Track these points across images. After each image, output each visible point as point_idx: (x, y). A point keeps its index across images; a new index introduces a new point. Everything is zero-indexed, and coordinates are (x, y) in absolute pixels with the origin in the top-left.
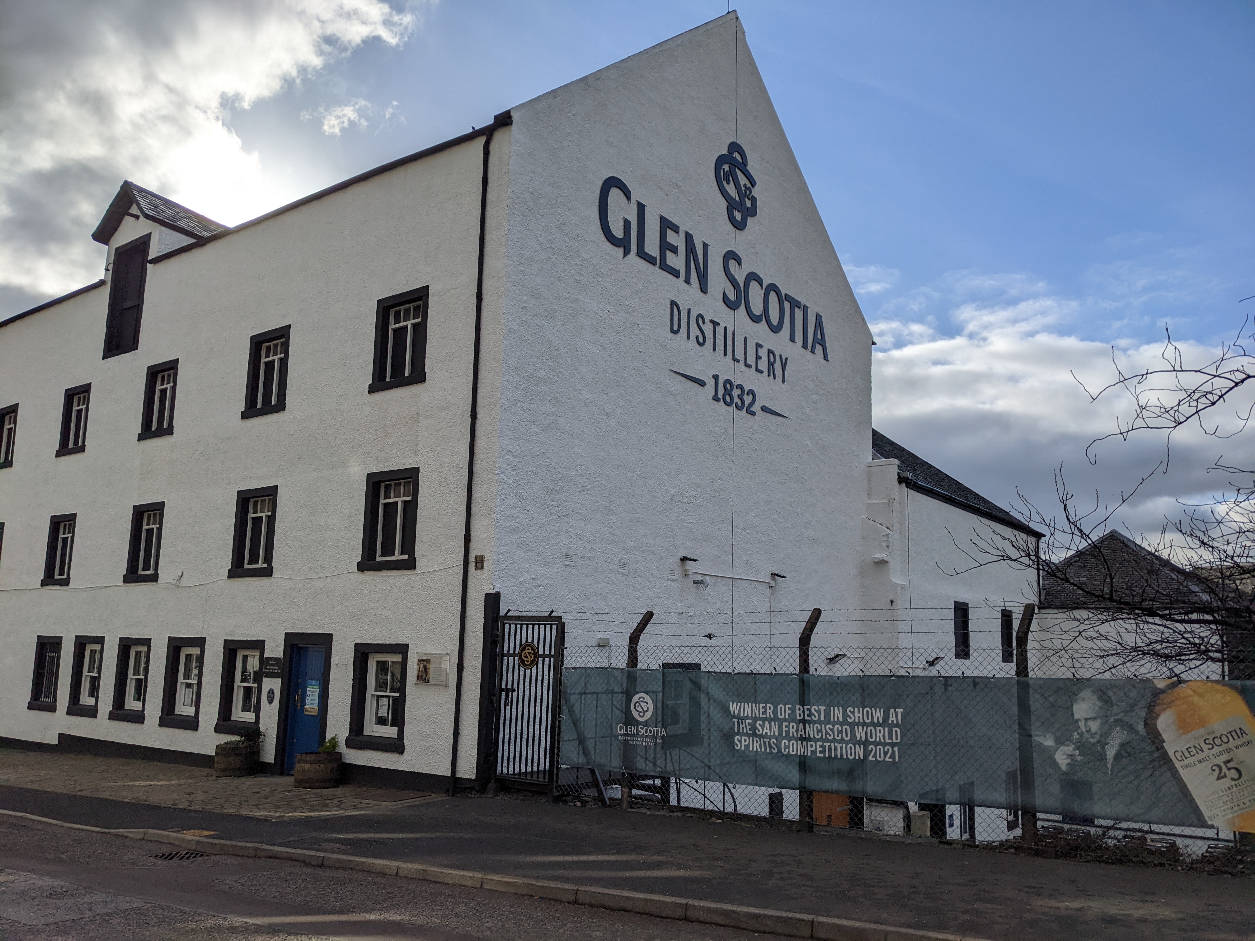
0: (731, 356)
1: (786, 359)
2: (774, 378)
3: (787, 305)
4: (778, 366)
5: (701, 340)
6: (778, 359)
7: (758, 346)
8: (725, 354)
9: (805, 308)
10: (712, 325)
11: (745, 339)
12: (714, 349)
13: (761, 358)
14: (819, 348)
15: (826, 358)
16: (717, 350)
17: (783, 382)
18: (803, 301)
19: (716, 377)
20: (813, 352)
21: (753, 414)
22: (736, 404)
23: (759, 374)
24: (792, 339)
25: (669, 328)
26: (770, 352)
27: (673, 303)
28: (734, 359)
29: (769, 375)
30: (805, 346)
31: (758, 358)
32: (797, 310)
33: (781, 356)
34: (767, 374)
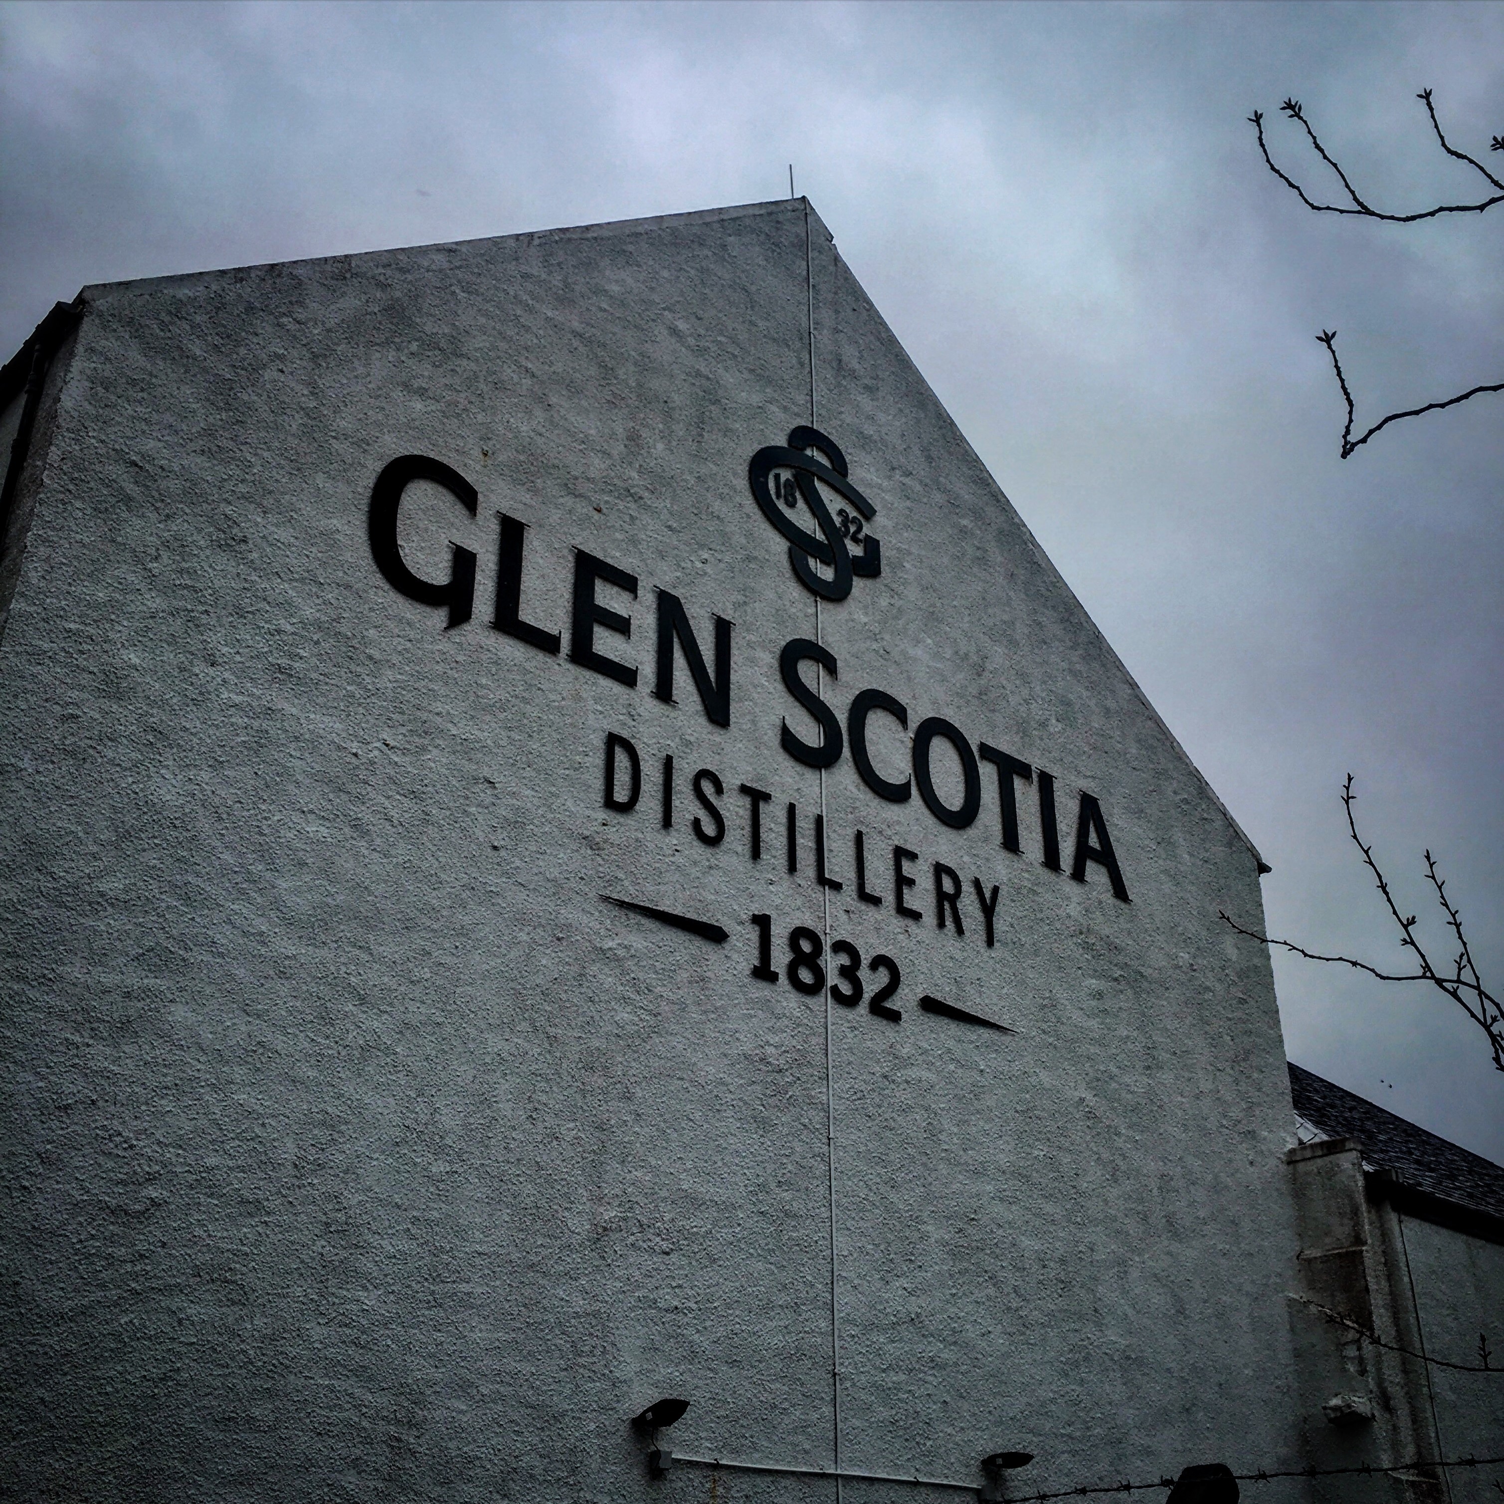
0: (811, 873)
1: (996, 890)
2: (960, 931)
3: (987, 773)
4: (969, 904)
5: (709, 829)
6: (967, 888)
7: (901, 854)
8: (792, 868)
9: (1046, 782)
10: (746, 801)
11: (859, 838)
12: (756, 854)
13: (911, 882)
14: (1095, 873)
15: (1120, 892)
16: (763, 856)
17: (990, 943)
18: (1037, 762)
19: (762, 922)
20: (1078, 875)
21: (894, 1017)
22: (835, 990)
23: (910, 922)
24: (1011, 843)
25: (598, 797)
26: (940, 870)
27: (613, 741)
28: (822, 881)
29: (941, 925)
30: (1052, 861)
31: (902, 882)
32: (1018, 783)
33: (977, 884)
34: (935, 922)
